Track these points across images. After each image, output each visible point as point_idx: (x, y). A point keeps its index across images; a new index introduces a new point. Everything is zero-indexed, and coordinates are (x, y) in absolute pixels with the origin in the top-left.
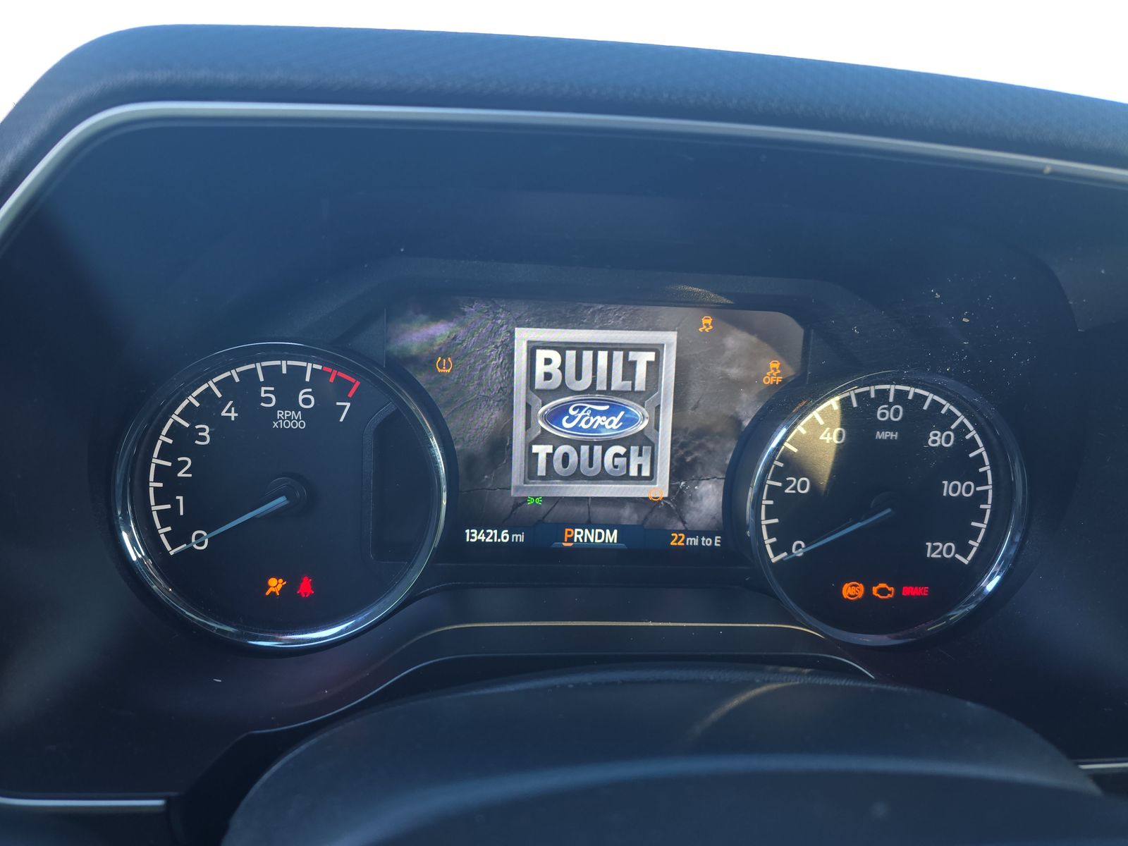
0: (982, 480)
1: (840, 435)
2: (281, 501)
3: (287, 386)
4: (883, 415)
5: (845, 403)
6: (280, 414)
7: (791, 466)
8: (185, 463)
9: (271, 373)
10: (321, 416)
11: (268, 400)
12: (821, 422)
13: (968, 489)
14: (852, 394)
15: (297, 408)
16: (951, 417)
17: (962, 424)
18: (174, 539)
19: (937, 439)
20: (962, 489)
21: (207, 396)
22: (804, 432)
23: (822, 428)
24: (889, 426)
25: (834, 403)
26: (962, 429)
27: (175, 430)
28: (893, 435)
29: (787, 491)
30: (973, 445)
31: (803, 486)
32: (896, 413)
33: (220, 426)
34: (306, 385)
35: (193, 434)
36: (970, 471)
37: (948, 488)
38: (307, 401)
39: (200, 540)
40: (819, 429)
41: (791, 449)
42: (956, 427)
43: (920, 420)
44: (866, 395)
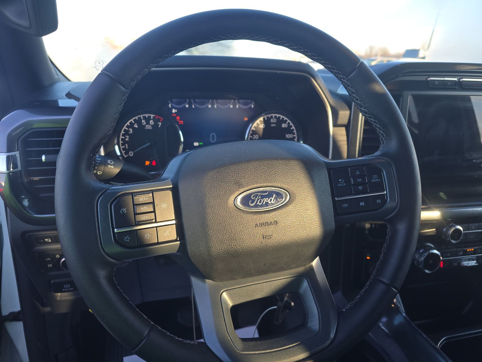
0: (294, 134)
1: (264, 126)
2: (149, 144)
3: (148, 120)
4: (272, 121)
5: (264, 119)
6: (147, 126)
7: (254, 133)
8: (127, 137)
9: (144, 117)
10: (155, 126)
11: (144, 123)
13: (291, 136)
14: (265, 117)
15: (150, 124)
16: (286, 121)
18: (126, 154)
19: (284, 125)
21: (131, 123)
22: (255, 125)
23: (260, 124)
24: (273, 123)
25: (262, 118)
26: (289, 123)
27: (125, 130)
28: (275, 125)
29: (254, 138)
30: (291, 126)
31: (257, 137)
32: (275, 120)
33: (134, 129)
34: (151, 119)
35: (128, 131)
36: (291, 132)
37: (287, 136)
38: (152, 123)
39: (131, 154)
40: (259, 124)
41: (254, 129)
42: (288, 123)
43: (280, 122)
44: (268, 117)
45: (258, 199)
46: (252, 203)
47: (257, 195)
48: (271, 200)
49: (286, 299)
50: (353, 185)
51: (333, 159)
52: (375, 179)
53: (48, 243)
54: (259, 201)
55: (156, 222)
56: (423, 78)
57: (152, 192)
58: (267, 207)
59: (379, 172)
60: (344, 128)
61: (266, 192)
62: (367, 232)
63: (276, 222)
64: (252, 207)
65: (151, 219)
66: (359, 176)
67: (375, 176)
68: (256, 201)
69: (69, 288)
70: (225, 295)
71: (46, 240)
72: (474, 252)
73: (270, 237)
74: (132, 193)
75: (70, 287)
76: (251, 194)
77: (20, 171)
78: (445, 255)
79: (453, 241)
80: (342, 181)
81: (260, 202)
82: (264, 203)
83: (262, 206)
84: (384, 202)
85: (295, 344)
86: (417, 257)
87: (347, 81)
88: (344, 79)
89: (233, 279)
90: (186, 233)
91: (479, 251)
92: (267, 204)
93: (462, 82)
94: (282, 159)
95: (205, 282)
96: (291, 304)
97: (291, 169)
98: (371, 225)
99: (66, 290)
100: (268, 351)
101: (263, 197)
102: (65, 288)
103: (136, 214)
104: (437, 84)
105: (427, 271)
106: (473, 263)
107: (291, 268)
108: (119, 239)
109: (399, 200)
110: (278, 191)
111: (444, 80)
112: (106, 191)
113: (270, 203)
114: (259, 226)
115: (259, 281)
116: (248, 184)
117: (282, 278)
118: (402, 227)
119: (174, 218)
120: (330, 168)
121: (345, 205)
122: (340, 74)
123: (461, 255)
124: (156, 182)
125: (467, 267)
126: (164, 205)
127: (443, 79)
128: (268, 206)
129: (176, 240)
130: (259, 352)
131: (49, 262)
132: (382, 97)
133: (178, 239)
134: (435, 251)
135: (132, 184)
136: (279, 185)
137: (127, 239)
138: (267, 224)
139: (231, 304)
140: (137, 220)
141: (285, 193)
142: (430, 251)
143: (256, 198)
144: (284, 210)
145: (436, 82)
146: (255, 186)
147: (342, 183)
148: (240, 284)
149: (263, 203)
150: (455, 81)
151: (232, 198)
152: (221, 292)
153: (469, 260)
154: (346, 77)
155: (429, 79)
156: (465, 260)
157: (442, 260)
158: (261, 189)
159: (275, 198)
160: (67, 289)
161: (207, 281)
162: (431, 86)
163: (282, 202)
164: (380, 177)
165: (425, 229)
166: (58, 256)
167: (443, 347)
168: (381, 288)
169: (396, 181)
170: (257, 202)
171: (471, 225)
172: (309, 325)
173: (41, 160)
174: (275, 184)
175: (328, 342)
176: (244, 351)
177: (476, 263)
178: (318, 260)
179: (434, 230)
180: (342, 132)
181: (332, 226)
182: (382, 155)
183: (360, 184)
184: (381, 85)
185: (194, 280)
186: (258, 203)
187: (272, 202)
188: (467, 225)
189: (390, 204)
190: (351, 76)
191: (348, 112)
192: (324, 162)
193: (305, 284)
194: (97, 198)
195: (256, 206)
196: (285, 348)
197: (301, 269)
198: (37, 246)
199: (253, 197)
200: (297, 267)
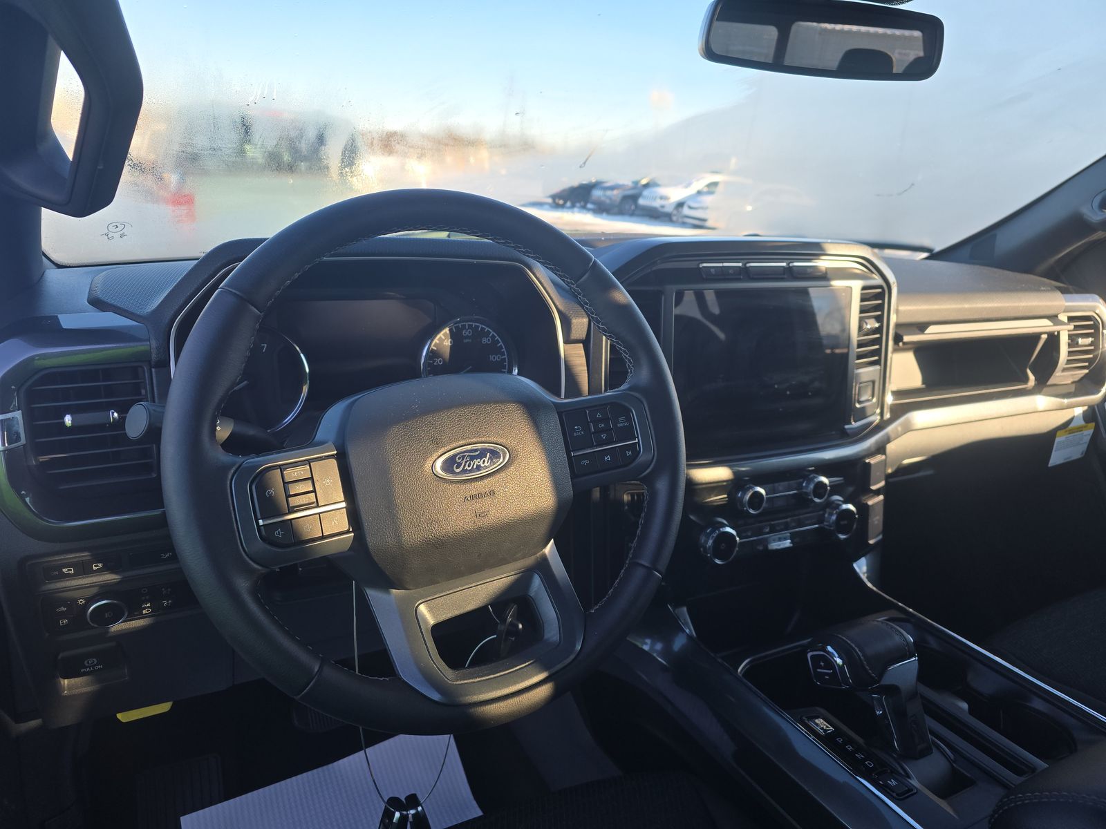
0: (503, 354)
1: (451, 342)
4: (465, 334)
5: (451, 330)
7: (433, 354)
12: (443, 338)
13: (499, 358)
14: (453, 327)
16: (489, 332)
17: (493, 335)
19: (485, 341)
20: (496, 358)
22: (438, 342)
23: (444, 340)
24: (467, 337)
25: (447, 330)
26: (493, 337)
28: (470, 341)
29: (435, 364)
30: (498, 342)
31: (440, 361)
32: (469, 332)
36: (498, 351)
37: (491, 358)
40: (442, 340)
41: (434, 348)
42: (491, 334)
43: (479, 334)
44: (458, 327)
45: (466, 462)
46: (457, 468)
47: (463, 457)
48: (484, 461)
49: (509, 620)
50: (593, 433)
51: (566, 397)
52: (622, 423)
53: (69, 576)
54: (467, 464)
55: (318, 506)
56: (692, 265)
57: (309, 462)
58: (479, 472)
59: (627, 413)
60: (581, 345)
61: (476, 451)
62: (626, 508)
63: (493, 493)
64: (458, 473)
65: (311, 502)
66: (601, 420)
67: (622, 419)
68: (463, 464)
69: (93, 666)
70: (423, 608)
71: (65, 570)
72: (786, 527)
73: (485, 514)
74: (280, 466)
75: (97, 664)
76: (455, 456)
77: (24, 445)
78: (744, 534)
79: (752, 511)
80: (579, 428)
81: (469, 466)
82: (475, 467)
83: (470, 471)
84: (636, 453)
85: (525, 665)
86: (703, 541)
87: (576, 287)
88: (573, 284)
89: (433, 582)
90: (363, 519)
91: (793, 524)
92: (479, 468)
93: (750, 268)
94: (496, 402)
95: (389, 593)
96: (518, 626)
97: (509, 416)
98: (632, 496)
99: (88, 669)
100: (492, 676)
101: (472, 458)
102: (86, 667)
103: (288, 496)
104: (714, 273)
105: (718, 561)
106: (787, 543)
107: (516, 560)
108: (267, 535)
109: (656, 449)
110: (493, 448)
111: (723, 267)
112: (240, 466)
113: (482, 465)
114: (469, 499)
115: (471, 583)
116: (451, 441)
117: (502, 576)
118: (662, 485)
119: (343, 499)
120: (561, 411)
121: (585, 462)
122: (567, 278)
123: (768, 533)
124: (307, 448)
125: (777, 550)
126: (327, 481)
127: (721, 265)
128: (479, 470)
129: (348, 532)
130: (480, 679)
131: (63, 615)
132: (626, 308)
133: (351, 530)
134: (728, 529)
135: (276, 453)
136: (495, 440)
137: (278, 534)
138: (481, 496)
139: (432, 622)
140: (291, 505)
141: (503, 450)
142: (721, 529)
143: (463, 460)
144: (503, 474)
145: (712, 270)
146: (461, 443)
147: (578, 431)
148: (442, 592)
149: (473, 467)
150: (739, 267)
151: (429, 463)
152: (417, 604)
153: (780, 540)
154: (576, 282)
155: (701, 266)
156: (774, 540)
157: (740, 543)
158: (469, 447)
159: (490, 458)
160: (90, 667)
161: (394, 591)
162: (704, 277)
163: (499, 463)
164: (629, 419)
165: (712, 496)
166: (81, 602)
167: (747, 673)
168: (639, 573)
169: (650, 423)
170: (465, 466)
171: (776, 485)
172: (546, 637)
173: (64, 423)
174: (488, 439)
175: (572, 657)
176: (457, 680)
177: (790, 543)
178: (552, 546)
179: (726, 496)
180: (579, 350)
181: (570, 492)
182: (630, 389)
183: (603, 431)
184: (622, 292)
185: (373, 594)
186: (467, 467)
187: (486, 464)
188: (771, 485)
189: (643, 457)
190: (581, 280)
191: (586, 320)
192: (553, 403)
193: (537, 582)
194: (230, 477)
195: (464, 471)
196: (514, 669)
197: (529, 561)
198: (46, 584)
199: (459, 458)
200: (524, 557)
